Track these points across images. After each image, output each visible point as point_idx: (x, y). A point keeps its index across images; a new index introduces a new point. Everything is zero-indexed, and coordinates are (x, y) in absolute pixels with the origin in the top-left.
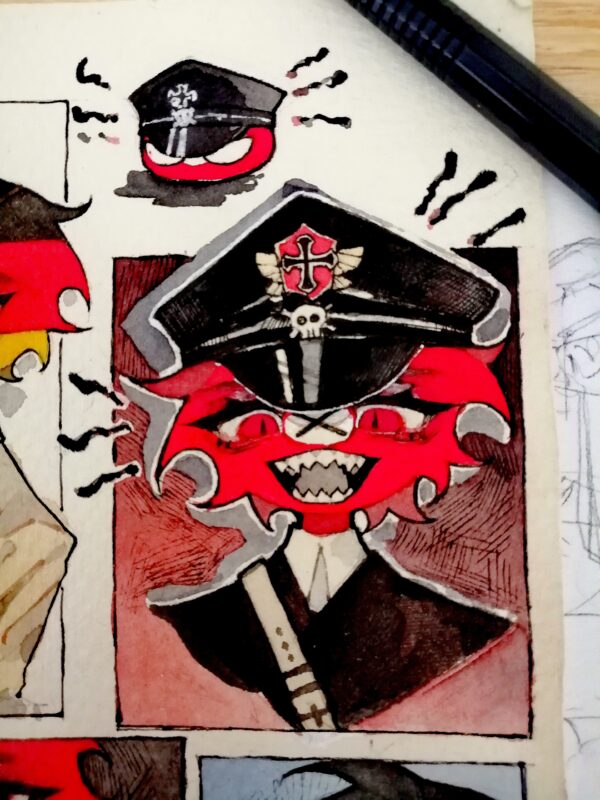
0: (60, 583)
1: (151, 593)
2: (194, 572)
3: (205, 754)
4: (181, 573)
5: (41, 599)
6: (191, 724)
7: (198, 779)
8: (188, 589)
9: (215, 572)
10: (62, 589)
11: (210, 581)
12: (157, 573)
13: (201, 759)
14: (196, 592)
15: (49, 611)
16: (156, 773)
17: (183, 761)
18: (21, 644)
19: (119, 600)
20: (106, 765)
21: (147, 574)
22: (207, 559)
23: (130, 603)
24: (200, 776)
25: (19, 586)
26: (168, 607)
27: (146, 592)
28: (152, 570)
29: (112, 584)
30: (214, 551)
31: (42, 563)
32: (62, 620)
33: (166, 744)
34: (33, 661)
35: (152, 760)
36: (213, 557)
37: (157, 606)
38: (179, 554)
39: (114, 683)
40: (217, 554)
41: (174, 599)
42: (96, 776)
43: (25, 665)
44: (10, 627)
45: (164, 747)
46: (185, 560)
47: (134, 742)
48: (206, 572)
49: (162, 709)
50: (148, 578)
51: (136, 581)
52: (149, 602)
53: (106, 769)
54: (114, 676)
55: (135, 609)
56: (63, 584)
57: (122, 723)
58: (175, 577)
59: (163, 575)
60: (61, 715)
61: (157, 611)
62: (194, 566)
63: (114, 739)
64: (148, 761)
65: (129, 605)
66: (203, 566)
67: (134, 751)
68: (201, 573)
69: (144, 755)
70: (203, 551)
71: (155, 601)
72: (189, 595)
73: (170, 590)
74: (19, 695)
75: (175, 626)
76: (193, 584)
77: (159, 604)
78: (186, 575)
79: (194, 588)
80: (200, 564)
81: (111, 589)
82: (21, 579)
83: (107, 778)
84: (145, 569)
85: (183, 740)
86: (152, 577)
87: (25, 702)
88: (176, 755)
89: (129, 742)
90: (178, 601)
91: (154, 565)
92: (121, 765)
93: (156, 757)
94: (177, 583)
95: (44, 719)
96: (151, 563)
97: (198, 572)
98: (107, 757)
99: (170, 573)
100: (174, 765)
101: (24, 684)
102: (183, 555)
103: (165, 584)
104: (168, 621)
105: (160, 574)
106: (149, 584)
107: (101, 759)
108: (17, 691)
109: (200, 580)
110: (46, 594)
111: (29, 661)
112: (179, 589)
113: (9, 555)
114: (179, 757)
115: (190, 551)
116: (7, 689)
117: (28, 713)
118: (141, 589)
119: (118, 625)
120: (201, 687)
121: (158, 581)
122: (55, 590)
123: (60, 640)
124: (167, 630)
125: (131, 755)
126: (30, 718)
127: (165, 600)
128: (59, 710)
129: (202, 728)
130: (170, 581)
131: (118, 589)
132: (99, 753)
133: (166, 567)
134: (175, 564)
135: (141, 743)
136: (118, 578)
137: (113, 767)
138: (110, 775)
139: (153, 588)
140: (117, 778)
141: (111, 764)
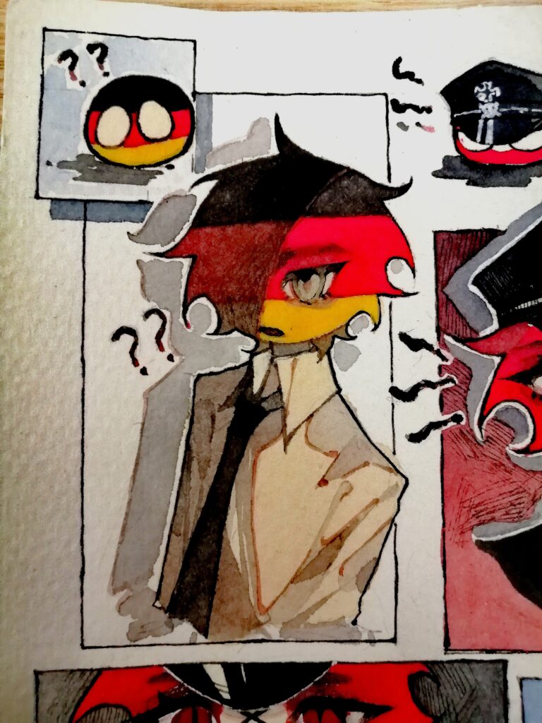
0: (393, 520)
1: (476, 529)
2: (514, 511)
3: (525, 676)
4: (503, 511)
5: (376, 534)
6: (513, 648)
7: (520, 699)
8: (509, 526)
9: (534, 511)
10: (396, 525)
11: (528, 519)
12: (482, 511)
13: (522, 681)
14: (516, 529)
15: (383, 545)
16: (480, 694)
17: (505, 682)
18: (357, 576)
19: (448, 535)
20: (434, 685)
21: (473, 512)
22: (526, 499)
23: (458, 538)
24: (522, 697)
25: (355, 522)
26: (491, 543)
27: (472, 529)
28: (478, 509)
29: (441, 521)
30: (532, 492)
31: (376, 501)
32: (395, 553)
33: (490, 666)
34: (368, 592)
36: (531, 498)
37: (481, 541)
38: (500, 495)
39: (443, 611)
40: (535, 496)
41: (497, 534)
42: (425, 696)
43: (360, 595)
44: (347, 560)
45: (487, 669)
46: (506, 500)
47: (460, 665)
48: (525, 510)
49: (486, 634)
50: (473, 515)
51: (463, 519)
52: (474, 538)
53: (435, 690)
54: (443, 604)
55: (462, 544)
56: (397, 520)
57: (450, 648)
58: (497, 515)
59: (487, 513)
60: (394, 640)
61: (482, 545)
62: (515, 505)
63: (442, 662)
64: (473, 682)
65: (456, 540)
66: (522, 505)
67: (461, 673)
68: (520, 512)
69: (469, 676)
70: (522, 492)
71: (480, 537)
72: (510, 531)
73: (492, 527)
74: (354, 623)
75: (497, 559)
76: (513, 521)
77: (484, 539)
78: (507, 514)
79: (515, 524)
80: (520, 504)
81: (441, 526)
82: (357, 515)
83: (436, 697)
84: (471, 508)
85: (505, 663)
86: (477, 516)
87: (360, 629)
88: (499, 676)
89: (455, 665)
90: (500, 537)
91: (479, 505)
92: (448, 686)
93: (480, 678)
94: (499, 520)
95: (378, 644)
96: (476, 502)
97: (518, 510)
98: (436, 679)
99: (493, 512)
100: (496, 684)
101: (360, 612)
102: (505, 496)
103: (490, 521)
104: (492, 555)
105: (484, 512)
106: (474, 521)
107: (429, 680)
108: (353, 619)
109: (520, 517)
110: (380, 530)
111: (364, 592)
112: (501, 526)
113: (346, 494)
114: (501, 679)
115: (511, 492)
116: (344, 617)
117: (363, 638)
118: (468, 526)
119: (447, 558)
120: (521, 614)
121: (482, 518)
122: (389, 525)
123: (394, 572)
124: (489, 563)
125: (456, 676)
126: (364, 644)
127: (489, 536)
128: (392, 636)
129: (522, 651)
130: (493, 519)
131: (447, 525)
132: (428, 676)
133: (490, 506)
134: (496, 504)
135: (466, 665)
136: (446, 516)
137: (440, 688)
138: (438, 695)
139: (478, 525)
140: (444, 698)
141: (439, 685)
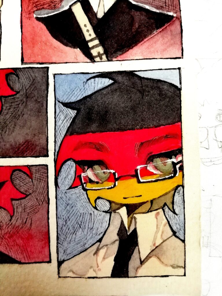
1: (36, 12)
2: (52, 5)
6: (51, 61)
7: (54, 82)
8: (50, 11)
9: (61, 5)
11: (59, 8)
13: (55, 75)
14: (53, 12)
16: (37, 81)
17: (48, 76)
19: (23, 15)
20: (17, 78)
23: (27, 16)
26: (42, 18)
27: (34, 12)
29: (21, 9)
33: (41, 70)
35: (35, 76)
41: (45, 15)
42: (13, 83)
45: (40, 71)
48: (57, 5)
49: (39, 56)
51: (30, 8)
52: (35, 16)
53: (17, 80)
54: (21, 44)
55: (29, 18)
57: (23, 62)
58: (45, 6)
59: (41, 6)
61: (38, 19)
63: (20, 68)
67: (28, 73)
69: (32, 74)
71: (37, 15)
72: (51, 13)
73: (43, 11)
75: (45, 25)
76: (52, 9)
77: (39, 16)
78: (49, 6)
79: (53, 10)
80: (55, 2)
83: (17, 84)
84: (33, 3)
85: (48, 68)
86: (36, 6)
88: (45, 74)
90: (46, 16)
91: (37, 2)
92: (23, 78)
93: (37, 75)
94: (46, 9)
97: (54, 5)
98: (17, 76)
100: (44, 77)
103: (41, 9)
104: (42, 23)
106: (35, 9)
107: (15, 76)
109: (55, 8)
112: (46, 11)
114: (46, 75)
118: (32, 11)
119: (23, 24)
120: (55, 47)
121: (38, 8)
124: (42, 26)
125: (27, 74)
127: (41, 15)
129: (55, 63)
130: (43, 8)
131: (23, 11)
132: (14, 74)
133: (42, 3)
134: (45, 2)
135: (31, 69)
136: (23, 7)
137: (19, 79)
138: (18, 82)
139: (37, 10)
140: (21, 83)
141: (19, 78)
